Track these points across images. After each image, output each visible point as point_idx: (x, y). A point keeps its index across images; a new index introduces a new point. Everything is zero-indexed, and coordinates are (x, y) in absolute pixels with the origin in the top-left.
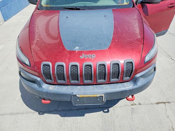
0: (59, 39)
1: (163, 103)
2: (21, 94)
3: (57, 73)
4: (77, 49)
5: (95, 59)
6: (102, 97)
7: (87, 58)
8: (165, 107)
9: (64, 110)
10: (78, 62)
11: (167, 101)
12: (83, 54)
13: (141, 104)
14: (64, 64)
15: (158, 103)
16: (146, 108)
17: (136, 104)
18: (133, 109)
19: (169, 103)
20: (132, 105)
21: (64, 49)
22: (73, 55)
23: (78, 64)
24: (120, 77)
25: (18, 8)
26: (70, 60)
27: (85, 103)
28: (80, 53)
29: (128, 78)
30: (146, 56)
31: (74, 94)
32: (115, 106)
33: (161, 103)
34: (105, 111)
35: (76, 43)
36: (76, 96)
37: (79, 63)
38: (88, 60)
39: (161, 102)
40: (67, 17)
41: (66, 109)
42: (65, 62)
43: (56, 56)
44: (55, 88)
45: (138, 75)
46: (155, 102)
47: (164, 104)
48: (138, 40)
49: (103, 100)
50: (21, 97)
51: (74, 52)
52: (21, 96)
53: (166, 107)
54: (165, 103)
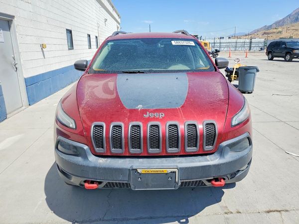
0: (115, 94)
1: (277, 211)
2: (46, 197)
3: (112, 136)
4: (140, 107)
5: (163, 118)
6: (174, 174)
7: (152, 116)
8: (281, 217)
9: (114, 219)
10: (141, 121)
11: (284, 208)
12: (148, 113)
13: (240, 213)
14: (122, 124)
15: (269, 212)
16: (249, 218)
17: (232, 213)
18: (227, 219)
19: (287, 211)
20: (226, 213)
21: (123, 108)
22: (134, 114)
23: (141, 124)
24: (198, 144)
25: (50, 89)
26: (131, 119)
27: (150, 185)
28: (144, 111)
29: (211, 147)
30: (233, 117)
31: (134, 168)
32: (197, 215)
33: (275, 211)
34: (181, 221)
35: (139, 102)
36: (136, 170)
37: (143, 123)
38: (155, 119)
39: (273, 210)
40: (127, 79)
41: (117, 218)
42: (123, 122)
43: (113, 115)
44: (106, 161)
45: (224, 144)
46: (264, 210)
47: (278, 213)
48: (221, 100)
49: (177, 180)
50: (45, 202)
51: (136, 110)
52: (47, 199)
53: (283, 217)
54: (280, 211)
